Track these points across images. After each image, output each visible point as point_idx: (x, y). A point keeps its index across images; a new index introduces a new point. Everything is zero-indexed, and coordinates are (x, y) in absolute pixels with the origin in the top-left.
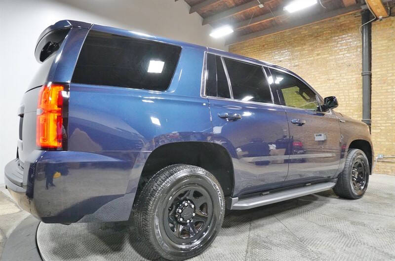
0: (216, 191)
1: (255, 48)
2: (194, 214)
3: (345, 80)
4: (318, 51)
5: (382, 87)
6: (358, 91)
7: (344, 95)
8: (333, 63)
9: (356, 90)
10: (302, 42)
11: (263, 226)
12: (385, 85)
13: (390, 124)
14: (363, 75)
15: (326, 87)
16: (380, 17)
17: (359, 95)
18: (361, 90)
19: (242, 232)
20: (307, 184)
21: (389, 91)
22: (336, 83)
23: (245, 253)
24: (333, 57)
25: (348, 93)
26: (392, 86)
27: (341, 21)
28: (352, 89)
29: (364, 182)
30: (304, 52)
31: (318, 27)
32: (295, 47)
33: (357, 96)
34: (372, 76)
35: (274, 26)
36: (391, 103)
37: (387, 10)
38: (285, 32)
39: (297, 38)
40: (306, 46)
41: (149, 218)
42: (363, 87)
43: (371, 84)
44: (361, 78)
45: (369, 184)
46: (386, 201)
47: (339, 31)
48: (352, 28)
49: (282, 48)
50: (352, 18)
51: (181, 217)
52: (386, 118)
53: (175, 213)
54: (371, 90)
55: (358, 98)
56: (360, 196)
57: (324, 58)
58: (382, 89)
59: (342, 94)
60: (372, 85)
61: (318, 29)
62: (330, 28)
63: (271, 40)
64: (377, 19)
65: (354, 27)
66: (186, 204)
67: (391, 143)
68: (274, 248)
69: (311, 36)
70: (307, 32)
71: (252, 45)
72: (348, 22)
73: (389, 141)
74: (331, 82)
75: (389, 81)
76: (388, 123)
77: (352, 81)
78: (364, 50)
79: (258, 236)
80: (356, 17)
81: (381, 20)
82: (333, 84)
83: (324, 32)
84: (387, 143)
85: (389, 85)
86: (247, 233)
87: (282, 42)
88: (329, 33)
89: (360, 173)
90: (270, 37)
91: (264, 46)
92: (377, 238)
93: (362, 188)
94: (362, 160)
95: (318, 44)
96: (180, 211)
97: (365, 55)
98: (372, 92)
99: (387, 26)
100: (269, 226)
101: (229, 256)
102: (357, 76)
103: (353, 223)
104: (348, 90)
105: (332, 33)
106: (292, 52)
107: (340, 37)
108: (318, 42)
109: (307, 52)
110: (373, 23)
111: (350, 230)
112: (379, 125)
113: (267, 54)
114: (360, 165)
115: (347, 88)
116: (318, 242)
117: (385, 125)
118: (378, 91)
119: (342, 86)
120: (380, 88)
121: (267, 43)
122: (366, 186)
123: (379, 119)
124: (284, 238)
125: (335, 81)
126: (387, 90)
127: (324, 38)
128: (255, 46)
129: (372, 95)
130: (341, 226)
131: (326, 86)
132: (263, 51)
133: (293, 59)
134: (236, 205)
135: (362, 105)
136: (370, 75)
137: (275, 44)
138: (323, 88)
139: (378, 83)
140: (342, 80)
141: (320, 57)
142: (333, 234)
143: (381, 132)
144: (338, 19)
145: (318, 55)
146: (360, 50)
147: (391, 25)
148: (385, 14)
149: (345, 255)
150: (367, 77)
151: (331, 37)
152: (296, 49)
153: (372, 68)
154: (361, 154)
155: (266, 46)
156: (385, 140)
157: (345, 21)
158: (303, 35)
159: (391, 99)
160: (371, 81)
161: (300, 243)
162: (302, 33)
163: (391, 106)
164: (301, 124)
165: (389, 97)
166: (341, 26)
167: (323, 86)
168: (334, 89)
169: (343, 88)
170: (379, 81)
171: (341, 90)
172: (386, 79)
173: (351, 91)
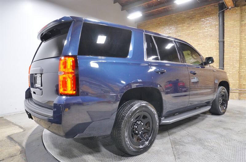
0: (154, 114)
1: (154, 25)
2: (143, 128)
3: (209, 45)
4: (192, 27)
5: (230, 49)
6: (216, 51)
7: (208, 54)
8: (201, 34)
10: (183, 22)
11: (175, 133)
12: (232, 48)
13: (235, 71)
14: (219, 42)
16: (230, 7)
17: (217, 54)
18: (218, 50)
19: (165, 137)
20: (197, 108)
21: (234, 51)
22: (203, 47)
23: (172, 149)
24: (202, 31)
25: (211, 52)
26: (236, 48)
27: (206, 9)
29: (225, 105)
30: (184, 28)
31: (192, 12)
32: (179, 24)
33: (216, 54)
34: (225, 43)
35: (166, 12)
36: (235, 58)
37: (234, 3)
38: (172, 15)
39: (179, 19)
40: (185, 24)
41: (122, 132)
42: (219, 49)
44: (218, 44)
45: (228, 106)
46: (238, 115)
47: (205, 15)
48: (213, 14)
49: (171, 25)
50: (213, 8)
51: (137, 131)
52: (233, 67)
53: (133, 128)
54: (224, 51)
55: (216, 55)
56: (224, 113)
57: (196, 31)
60: (225, 48)
61: (192, 14)
62: (200, 13)
63: (164, 20)
64: (228, 8)
65: (214, 13)
66: (139, 123)
67: (235, 81)
68: (187, 145)
69: (188, 18)
70: (185, 15)
71: (152, 23)
72: (211, 10)
73: (234, 80)
74: (200, 46)
75: (235, 45)
76: (234, 70)
77: (213, 45)
78: (220, 27)
79: (175, 138)
80: (215, 7)
81: (230, 9)
82: (201, 47)
83: (196, 16)
84: (233, 82)
85: (234, 47)
86: (168, 137)
87: (171, 21)
88: (199, 16)
89: (223, 100)
90: (163, 19)
91: (159, 24)
92: (240, 136)
93: (225, 108)
94: (224, 93)
95: (192, 23)
96: (136, 127)
97: (220, 30)
98: (225, 51)
99: (234, 13)
100: (179, 133)
101: (164, 151)
102: (216, 42)
103: (224, 128)
104: (211, 51)
105: (201, 16)
106: (177, 28)
107: (206, 19)
108: (193, 21)
109: (186, 27)
110: (225, 11)
111: (224, 133)
112: (229, 71)
113: (161, 29)
114: (223, 96)
115: (210, 50)
116: (210, 141)
117: (232, 71)
118: (228, 51)
119: (207, 48)
121: (161, 22)
122: (226, 107)
123: (229, 67)
124: (190, 139)
125: (203, 45)
126: (233, 50)
127: (196, 19)
128: (154, 24)
129: (225, 53)
130: (218, 130)
132: (159, 27)
133: (178, 32)
134: (163, 122)
135: (218, 59)
136: (224, 42)
137: (166, 23)
140: (207, 45)
141: (193, 31)
142: (216, 136)
143: (230, 75)
144: (205, 8)
145: (192, 29)
146: (217, 27)
147: (236, 12)
148: (233, 5)
149: (226, 147)
150: (222, 43)
151: (201, 19)
152: (179, 26)
153: (225, 37)
154: (224, 89)
155: (160, 24)
156: (232, 80)
157: (209, 9)
158: (183, 17)
159: (235, 56)
160: (224, 45)
161: (200, 141)
162: (183, 16)
163: (235, 60)
164: (195, 74)
165: (234, 54)
166: (207, 12)
168: (202, 50)
169: (208, 50)
170: (229, 45)
171: (206, 51)
172: (233, 44)
173: (212, 51)
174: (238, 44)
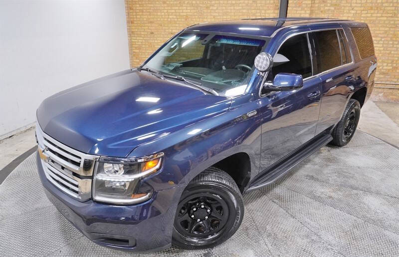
5: (297, 11)
6: (274, 13)
9: (273, 11)
12: (300, 9)
15: (244, 5)
18: (278, 12)
26: (306, 11)
28: (269, 10)
43: (287, 6)
58: (296, 13)
59: (259, 14)
60: (288, 8)
75: (304, 5)
104: (265, 10)
115: (265, 8)
119: (260, 5)
120: (295, 12)
126: (300, 14)
131: (244, 3)
138: (240, 5)
139: (294, 5)
167: (241, 3)
168: (252, 8)
169: (261, 8)
170: (295, 4)
171: (257, 9)
172: (302, 3)
173: (268, 12)
174: (309, 4)
